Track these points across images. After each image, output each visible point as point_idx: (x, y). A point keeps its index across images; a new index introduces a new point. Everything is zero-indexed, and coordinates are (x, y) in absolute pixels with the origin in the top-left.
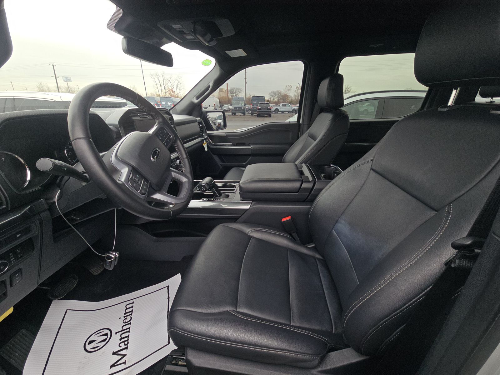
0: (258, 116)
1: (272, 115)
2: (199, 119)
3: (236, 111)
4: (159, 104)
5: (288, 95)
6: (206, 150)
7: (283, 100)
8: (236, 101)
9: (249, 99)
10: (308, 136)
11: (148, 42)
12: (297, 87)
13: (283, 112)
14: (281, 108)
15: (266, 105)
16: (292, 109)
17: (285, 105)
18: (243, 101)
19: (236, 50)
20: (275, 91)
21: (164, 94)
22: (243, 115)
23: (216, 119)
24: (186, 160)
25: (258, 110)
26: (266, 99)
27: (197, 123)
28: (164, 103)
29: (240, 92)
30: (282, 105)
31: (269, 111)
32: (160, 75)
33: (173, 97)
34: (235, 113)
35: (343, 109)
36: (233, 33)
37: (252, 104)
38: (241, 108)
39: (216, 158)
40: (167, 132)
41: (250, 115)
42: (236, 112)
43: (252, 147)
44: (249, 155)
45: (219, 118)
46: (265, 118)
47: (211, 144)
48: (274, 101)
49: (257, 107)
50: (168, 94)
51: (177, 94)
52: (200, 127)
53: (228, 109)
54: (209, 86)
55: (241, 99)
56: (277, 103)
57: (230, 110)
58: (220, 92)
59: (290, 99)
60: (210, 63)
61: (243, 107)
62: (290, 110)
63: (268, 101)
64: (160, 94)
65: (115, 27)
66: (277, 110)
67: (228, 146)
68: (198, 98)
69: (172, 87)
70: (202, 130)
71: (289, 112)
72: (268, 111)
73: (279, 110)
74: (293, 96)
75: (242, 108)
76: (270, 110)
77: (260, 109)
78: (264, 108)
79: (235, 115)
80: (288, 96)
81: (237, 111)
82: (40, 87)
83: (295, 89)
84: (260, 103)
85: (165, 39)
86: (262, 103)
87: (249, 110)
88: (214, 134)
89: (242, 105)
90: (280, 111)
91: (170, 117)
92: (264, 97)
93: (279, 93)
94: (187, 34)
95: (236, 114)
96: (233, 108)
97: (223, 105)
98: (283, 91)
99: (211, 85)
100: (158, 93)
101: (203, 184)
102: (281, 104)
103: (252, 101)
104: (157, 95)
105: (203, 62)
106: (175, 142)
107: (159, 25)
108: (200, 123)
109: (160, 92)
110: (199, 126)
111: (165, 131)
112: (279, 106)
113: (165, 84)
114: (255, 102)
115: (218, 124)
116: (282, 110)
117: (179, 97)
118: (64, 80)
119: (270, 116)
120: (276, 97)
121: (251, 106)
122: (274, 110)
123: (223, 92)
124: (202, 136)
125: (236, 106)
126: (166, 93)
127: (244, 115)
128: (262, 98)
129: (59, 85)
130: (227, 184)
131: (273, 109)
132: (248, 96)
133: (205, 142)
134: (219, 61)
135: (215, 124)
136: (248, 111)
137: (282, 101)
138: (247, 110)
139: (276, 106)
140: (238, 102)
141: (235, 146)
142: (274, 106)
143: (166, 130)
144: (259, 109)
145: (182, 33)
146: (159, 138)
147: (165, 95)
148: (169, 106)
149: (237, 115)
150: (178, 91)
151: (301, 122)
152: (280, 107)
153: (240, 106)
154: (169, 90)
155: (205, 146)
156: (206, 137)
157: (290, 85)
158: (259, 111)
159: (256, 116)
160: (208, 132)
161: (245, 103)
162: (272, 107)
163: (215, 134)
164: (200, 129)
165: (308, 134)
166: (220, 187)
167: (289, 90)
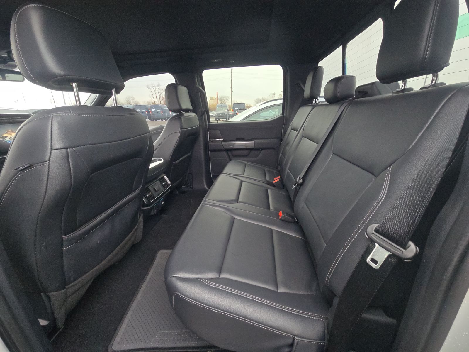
4: (149, 110)
8: (219, 108)
18: (226, 108)
21: (159, 102)
28: (153, 110)
32: (155, 86)
34: (218, 119)
38: (224, 114)
55: (224, 106)
58: (210, 100)
95: (220, 119)
96: (217, 114)
97: (211, 111)
100: (153, 102)
103: (234, 107)
104: (150, 103)
109: (155, 100)
113: (159, 94)
114: (236, 109)
123: (213, 100)
127: (227, 120)
138: (230, 115)
140: (222, 108)
148: (158, 113)
153: (222, 112)
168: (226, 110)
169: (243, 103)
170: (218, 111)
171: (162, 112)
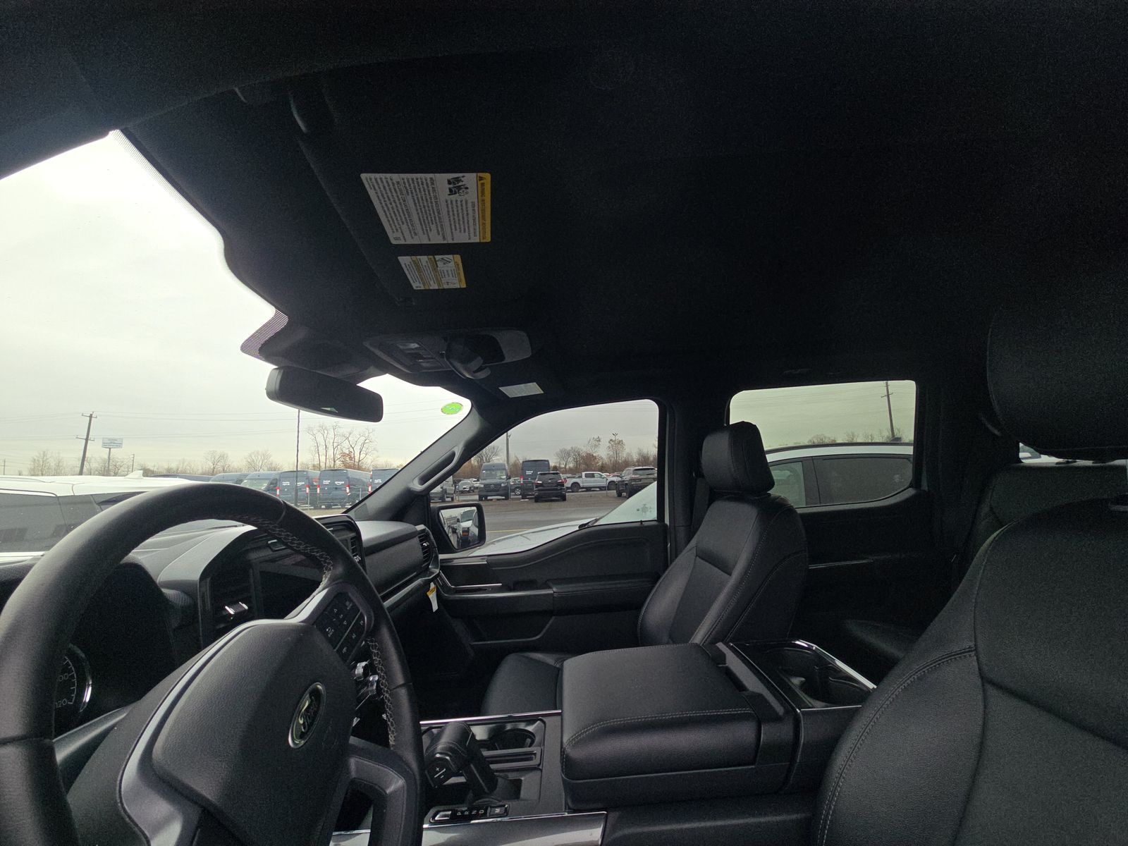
0: (538, 499)
1: (567, 497)
2: (421, 527)
3: (487, 491)
4: (315, 484)
5: (594, 455)
6: (435, 607)
7: (586, 464)
8: (488, 472)
9: (515, 465)
10: (697, 556)
11: (333, 375)
12: (611, 440)
13: (588, 489)
14: (583, 481)
15: (552, 476)
16: (608, 481)
17: (593, 476)
18: (504, 472)
19: (522, 385)
20: (568, 448)
21: (330, 464)
22: (503, 499)
23: (458, 521)
24: (403, 693)
25: (537, 487)
26: (552, 464)
27: (416, 540)
28: (326, 482)
29: (496, 454)
30: (587, 476)
31: (561, 489)
32: (328, 428)
33: (350, 467)
34: (486, 497)
35: (773, 492)
36: (527, 355)
37: (524, 476)
38: (500, 485)
39: (459, 627)
40: (354, 605)
41: (519, 499)
42: (489, 493)
43: (555, 590)
44: (549, 613)
45: (466, 517)
46: (553, 504)
47: (449, 590)
48: (567, 467)
49: (533, 481)
50: (338, 463)
51: (359, 461)
52: (424, 548)
53: (470, 488)
54: (453, 454)
55: (500, 467)
56: (575, 471)
57: (475, 491)
59: (600, 463)
60: (460, 409)
61: (503, 483)
62: (604, 484)
63: (555, 468)
64: (323, 465)
65: (260, 350)
66: (575, 484)
67: (492, 592)
68: (424, 480)
69: (351, 450)
70: (429, 555)
71: (601, 488)
72: (559, 488)
73: (581, 485)
74: (604, 457)
75: (502, 485)
76: (563, 485)
77: (541, 485)
78: (549, 483)
79: (486, 499)
80: (595, 458)
81: (491, 491)
82: (38, 460)
83: (608, 445)
84: (541, 474)
85: (372, 369)
86: (545, 474)
87: (517, 488)
88: (455, 561)
89: (500, 478)
90: (583, 488)
91: (353, 534)
92: (548, 461)
93: (577, 453)
94: (425, 358)
95: (489, 498)
96: (482, 486)
97: (460, 481)
98: (585, 449)
99: (458, 451)
100: (316, 463)
101: (438, 755)
102: (584, 474)
103: (522, 469)
104: (314, 466)
105: (445, 407)
106: (374, 632)
107: (367, 344)
108: (423, 536)
109: (323, 459)
110: (422, 545)
111: (347, 603)
112: (581, 477)
113: (335, 444)
114: (529, 473)
115: (463, 532)
116: (586, 485)
117: (364, 467)
118: (105, 445)
119: (564, 498)
120: (571, 459)
121: (522, 480)
122: (570, 486)
124: (426, 571)
125: (487, 481)
126: (335, 461)
127: (507, 498)
128: (544, 463)
129: (88, 454)
130: (505, 727)
131: (569, 483)
132: (512, 460)
133: (432, 585)
134: (478, 405)
135: (454, 531)
136: (513, 491)
137: (583, 466)
138: (513, 488)
139: (574, 477)
140: (493, 473)
141: (510, 590)
142: (568, 478)
143: (351, 601)
144: (538, 485)
145: (415, 356)
146: (326, 634)
147: (332, 466)
148: (336, 488)
149: (491, 500)
150: (362, 456)
151: (667, 521)
152: (581, 479)
153: (496, 481)
154: (344, 455)
155: (432, 596)
156: (437, 571)
157: (596, 437)
158: (539, 490)
159: (534, 500)
160: (441, 557)
161: (507, 475)
162: (565, 479)
163: (456, 563)
164: (424, 553)
165: (694, 551)
166: (483, 744)
167: (596, 446)
168: (505, 477)
169: (545, 461)
170: (485, 479)
171: (348, 488)
